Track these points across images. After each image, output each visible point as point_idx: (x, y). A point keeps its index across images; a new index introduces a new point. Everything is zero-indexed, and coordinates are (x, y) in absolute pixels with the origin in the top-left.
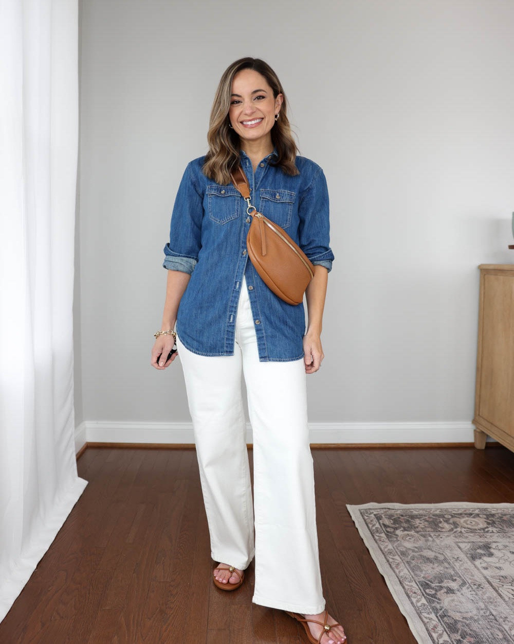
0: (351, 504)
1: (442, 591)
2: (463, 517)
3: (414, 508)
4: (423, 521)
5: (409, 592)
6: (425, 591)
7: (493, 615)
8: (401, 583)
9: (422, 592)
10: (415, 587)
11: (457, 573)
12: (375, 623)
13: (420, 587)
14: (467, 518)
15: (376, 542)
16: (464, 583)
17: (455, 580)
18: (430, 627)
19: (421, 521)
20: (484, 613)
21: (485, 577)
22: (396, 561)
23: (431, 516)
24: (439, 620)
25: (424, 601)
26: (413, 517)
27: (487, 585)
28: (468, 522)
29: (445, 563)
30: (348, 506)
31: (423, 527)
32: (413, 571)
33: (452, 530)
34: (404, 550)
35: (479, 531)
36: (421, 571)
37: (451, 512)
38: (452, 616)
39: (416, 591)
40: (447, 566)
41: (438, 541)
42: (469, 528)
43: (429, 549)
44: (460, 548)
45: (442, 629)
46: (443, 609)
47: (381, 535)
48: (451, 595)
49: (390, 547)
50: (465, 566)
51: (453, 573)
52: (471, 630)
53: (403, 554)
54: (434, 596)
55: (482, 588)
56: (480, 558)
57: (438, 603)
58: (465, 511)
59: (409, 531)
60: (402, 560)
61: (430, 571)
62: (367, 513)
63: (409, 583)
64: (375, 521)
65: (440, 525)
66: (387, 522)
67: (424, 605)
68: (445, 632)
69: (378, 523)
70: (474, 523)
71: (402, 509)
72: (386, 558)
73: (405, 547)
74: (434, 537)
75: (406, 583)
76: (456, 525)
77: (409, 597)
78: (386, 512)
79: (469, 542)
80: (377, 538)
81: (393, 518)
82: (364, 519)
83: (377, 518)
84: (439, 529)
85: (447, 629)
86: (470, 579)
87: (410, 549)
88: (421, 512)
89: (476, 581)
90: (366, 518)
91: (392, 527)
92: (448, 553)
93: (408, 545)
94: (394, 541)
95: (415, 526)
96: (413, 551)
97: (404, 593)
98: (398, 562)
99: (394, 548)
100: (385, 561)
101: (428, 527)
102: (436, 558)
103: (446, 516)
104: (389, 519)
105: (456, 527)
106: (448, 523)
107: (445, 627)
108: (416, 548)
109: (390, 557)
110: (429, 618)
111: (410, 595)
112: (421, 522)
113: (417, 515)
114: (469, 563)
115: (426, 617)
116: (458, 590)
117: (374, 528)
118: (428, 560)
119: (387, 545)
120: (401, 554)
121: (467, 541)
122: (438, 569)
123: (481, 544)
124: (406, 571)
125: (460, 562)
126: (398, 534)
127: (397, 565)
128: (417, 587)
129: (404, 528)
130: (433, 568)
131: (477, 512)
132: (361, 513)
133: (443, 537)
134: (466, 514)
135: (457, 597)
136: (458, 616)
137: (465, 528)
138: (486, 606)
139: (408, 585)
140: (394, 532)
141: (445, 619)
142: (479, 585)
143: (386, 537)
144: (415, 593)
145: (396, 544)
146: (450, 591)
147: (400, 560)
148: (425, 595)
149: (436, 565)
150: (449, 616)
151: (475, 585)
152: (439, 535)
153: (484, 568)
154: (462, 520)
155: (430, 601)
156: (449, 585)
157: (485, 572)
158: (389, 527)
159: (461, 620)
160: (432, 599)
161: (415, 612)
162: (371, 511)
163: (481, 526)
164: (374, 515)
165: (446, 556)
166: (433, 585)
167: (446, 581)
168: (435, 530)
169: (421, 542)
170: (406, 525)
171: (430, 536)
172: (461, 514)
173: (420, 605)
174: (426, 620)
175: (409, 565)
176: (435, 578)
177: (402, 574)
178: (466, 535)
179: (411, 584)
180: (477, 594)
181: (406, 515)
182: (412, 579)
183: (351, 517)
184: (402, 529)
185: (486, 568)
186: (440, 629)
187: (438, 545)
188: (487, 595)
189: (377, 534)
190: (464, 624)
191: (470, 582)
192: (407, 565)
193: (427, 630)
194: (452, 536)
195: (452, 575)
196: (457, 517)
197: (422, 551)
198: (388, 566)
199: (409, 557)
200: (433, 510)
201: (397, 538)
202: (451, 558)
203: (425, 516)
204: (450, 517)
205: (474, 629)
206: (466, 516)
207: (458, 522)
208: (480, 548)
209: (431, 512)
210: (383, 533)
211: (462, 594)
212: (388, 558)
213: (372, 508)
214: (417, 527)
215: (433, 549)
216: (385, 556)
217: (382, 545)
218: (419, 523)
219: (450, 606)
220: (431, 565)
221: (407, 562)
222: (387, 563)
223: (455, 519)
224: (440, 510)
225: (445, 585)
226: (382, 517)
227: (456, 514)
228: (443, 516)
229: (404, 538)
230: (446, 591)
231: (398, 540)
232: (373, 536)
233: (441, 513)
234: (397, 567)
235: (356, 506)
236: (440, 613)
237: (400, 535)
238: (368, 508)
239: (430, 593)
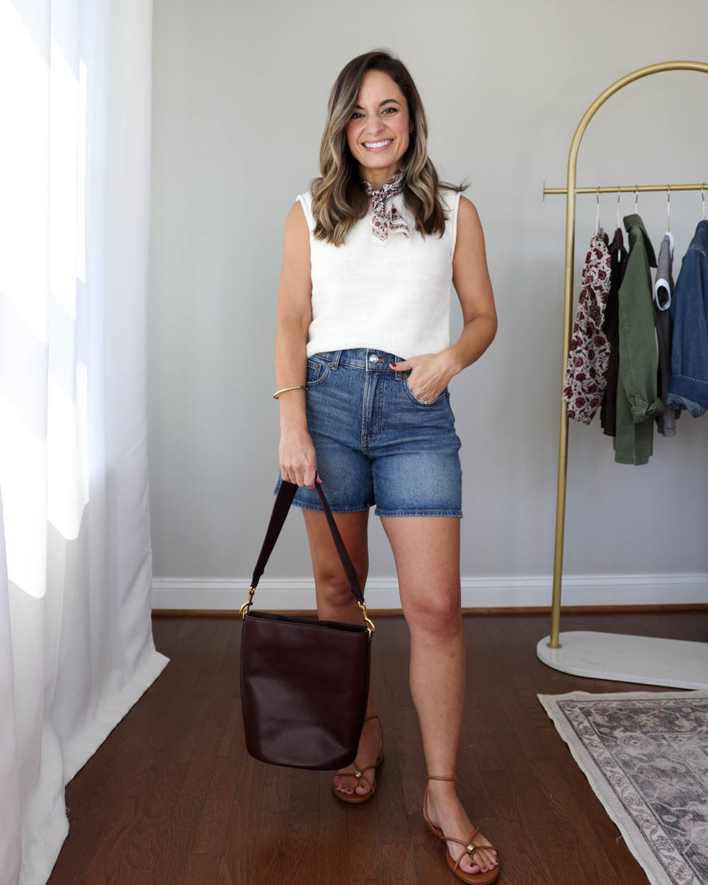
0: (544, 693)
1: (687, 818)
3: (636, 698)
4: (652, 717)
5: (638, 820)
6: (661, 818)
8: (625, 808)
10: (647, 814)
13: (654, 812)
15: (586, 748)
17: (705, 801)
18: (674, 871)
19: (648, 716)
22: (617, 775)
23: (662, 710)
24: (685, 859)
25: (661, 832)
26: (638, 712)
29: (688, 777)
30: (540, 697)
31: (652, 725)
32: (642, 790)
33: (694, 729)
34: (627, 758)
36: (655, 789)
37: (692, 703)
38: (704, 853)
39: (649, 818)
40: (692, 782)
41: (676, 746)
43: (663, 757)
45: (691, 872)
46: (690, 844)
47: (592, 737)
48: (701, 823)
49: (607, 754)
51: (700, 791)
53: (626, 764)
54: (675, 825)
57: (681, 834)
59: (633, 732)
60: (625, 774)
61: (666, 789)
62: (569, 705)
63: (637, 808)
64: (582, 718)
65: (677, 722)
66: (599, 719)
67: (662, 838)
68: (695, 878)
69: (586, 720)
71: (619, 701)
72: (602, 772)
73: (630, 756)
74: (669, 740)
75: (633, 807)
76: (699, 722)
77: (639, 826)
78: (595, 705)
80: (587, 741)
81: (607, 714)
82: (565, 714)
83: (584, 713)
84: (676, 729)
85: (698, 873)
87: (635, 757)
88: (647, 704)
90: (568, 713)
91: (608, 727)
92: (692, 764)
93: (633, 751)
94: (613, 747)
95: (642, 724)
96: (641, 760)
97: (631, 820)
98: (619, 775)
99: (612, 755)
100: (601, 775)
101: (659, 726)
102: (675, 771)
103: (684, 710)
104: (601, 715)
105: (701, 726)
106: (688, 720)
107: (694, 868)
108: (645, 755)
109: (607, 769)
110: (670, 857)
111: (640, 824)
112: (649, 719)
113: (641, 709)
115: (666, 857)
118: (663, 773)
119: (602, 753)
120: (624, 765)
122: (678, 786)
124: (631, 790)
126: (617, 736)
127: (619, 780)
128: (649, 812)
129: (625, 727)
130: (671, 785)
132: (560, 707)
133: (683, 739)
139: (636, 810)
140: (610, 733)
141: (694, 857)
143: (599, 741)
144: (647, 821)
145: (615, 751)
146: (698, 817)
147: (622, 773)
148: (661, 822)
149: (675, 780)
150: (700, 854)
152: (677, 737)
155: (671, 833)
156: (695, 808)
158: (603, 726)
160: (672, 829)
161: (649, 850)
162: (574, 704)
164: (580, 709)
165: (688, 766)
166: (673, 809)
167: (691, 803)
168: (671, 730)
169: (652, 748)
170: (626, 723)
171: (664, 738)
172: (705, 707)
173: (657, 838)
174: (666, 861)
175: (638, 783)
176: (675, 798)
177: (626, 794)
179: (639, 808)
181: (626, 710)
182: (642, 801)
183: (546, 712)
184: (622, 729)
186: (688, 873)
187: (676, 752)
189: (587, 736)
192: (632, 781)
193: (670, 876)
194: (695, 739)
195: (699, 795)
196: (701, 711)
197: (653, 760)
198: (606, 782)
199: (636, 770)
200: (664, 701)
201: (616, 742)
202: (696, 770)
203: (654, 709)
204: (690, 710)
207: (702, 718)
209: (662, 704)
210: (595, 736)
212: (605, 771)
213: (575, 699)
214: (644, 726)
215: (669, 757)
216: (600, 768)
217: (594, 752)
218: (647, 720)
219: (701, 840)
220: (669, 779)
221: (634, 776)
222: (604, 778)
223: (699, 714)
224: (674, 701)
225: (691, 809)
226: (591, 713)
227: (698, 706)
228: (679, 710)
229: (626, 742)
230: (692, 817)
231: (617, 745)
232: (581, 739)
233: (676, 706)
234: (618, 784)
235: (552, 696)
236: (687, 849)
237: (619, 738)
238: (570, 699)
239: (670, 821)
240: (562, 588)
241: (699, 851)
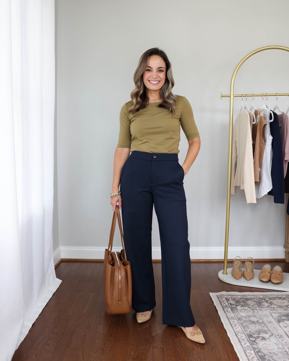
0: (212, 292)
1: (259, 339)
2: (276, 299)
3: (248, 294)
4: (253, 301)
5: (240, 340)
6: (249, 339)
7: (286, 352)
8: (236, 335)
9: (248, 340)
11: (269, 330)
12: (221, 356)
13: (247, 337)
14: (278, 300)
15: (225, 313)
16: (272, 335)
17: (267, 333)
18: (250, 358)
20: (282, 350)
21: (285, 332)
23: (258, 299)
24: (255, 354)
25: (248, 344)
26: (247, 299)
27: (285, 336)
28: (279, 302)
29: (263, 324)
30: (211, 294)
31: (253, 305)
32: (244, 329)
33: (269, 306)
34: (240, 317)
35: (284, 307)
36: (249, 328)
37: (269, 297)
38: (263, 352)
39: (244, 339)
40: (264, 326)
41: (260, 312)
42: (278, 306)
43: (254, 317)
44: (272, 316)
45: (257, 358)
46: (259, 349)
47: (228, 309)
48: (264, 341)
49: (233, 315)
50: (274, 325)
51: (266, 329)
52: (273, 359)
53: (239, 319)
54: (255, 342)
55: (282, 337)
56: (283, 322)
57: (256, 345)
58: (277, 296)
59: (244, 307)
61: (253, 328)
62: (221, 297)
63: (241, 335)
64: (225, 301)
65: (263, 304)
66: (232, 302)
67: (248, 346)
69: (227, 303)
70: (282, 302)
71: (241, 295)
73: (241, 316)
74: (258, 310)
75: (239, 335)
77: (240, 342)
78: (232, 297)
79: (278, 313)
80: (226, 310)
81: (236, 300)
82: (219, 300)
83: (226, 300)
84: (262, 306)
85: (259, 359)
86: (276, 332)
87: (243, 317)
88: (252, 297)
89: (279, 334)
90: (220, 299)
91: (235, 305)
92: (265, 319)
93: (243, 314)
94: (235, 312)
96: (246, 318)
97: (237, 340)
98: (236, 323)
99: (234, 316)
100: (229, 323)
101: (255, 305)
102: (258, 322)
103: (266, 299)
104: (233, 300)
105: (272, 305)
106: (267, 303)
107: (258, 357)
108: (247, 316)
109: (232, 321)
110: (250, 353)
111: (241, 341)
113: (249, 299)
114: (277, 324)
116: (268, 339)
117: (224, 305)
118: (253, 322)
119: (231, 314)
120: (238, 319)
121: (277, 312)
122: (258, 327)
123: (285, 314)
124: (240, 328)
125: (271, 324)
127: (235, 325)
128: (245, 337)
130: (255, 327)
131: (284, 296)
132: (218, 297)
133: (264, 310)
134: (278, 298)
135: (267, 342)
136: (266, 352)
137: (276, 305)
138: (283, 347)
140: (235, 307)
141: (259, 353)
142: (281, 336)
143: (231, 310)
144: (244, 340)
145: (236, 314)
146: (264, 339)
147: (237, 323)
149: (257, 325)
151: (278, 336)
152: (261, 309)
153: (284, 327)
154: (275, 301)
155: (252, 344)
156: (263, 336)
157: (285, 329)
158: (233, 305)
159: (268, 354)
161: (243, 350)
162: (224, 296)
163: (286, 304)
164: (225, 298)
166: (254, 336)
167: (262, 333)
168: (259, 306)
169: (250, 313)
170: (242, 304)
171: (256, 310)
172: (275, 298)
173: (246, 346)
174: (248, 354)
175: (242, 325)
176: (256, 332)
177: (237, 330)
178: (277, 309)
180: (279, 341)
181: (243, 299)
182: (243, 332)
183: (212, 299)
184: (241, 306)
185: (286, 327)
186: (256, 358)
187: (260, 315)
188: (284, 341)
189: (226, 308)
190: (269, 356)
191: (275, 334)
192: (240, 325)
193: (248, 359)
194: (268, 310)
195: (266, 331)
197: (250, 318)
198: (230, 325)
199: (243, 321)
200: (259, 296)
201: (237, 311)
202: (266, 322)
203: (254, 299)
204: (268, 299)
205: (275, 358)
206: (277, 299)
207: (273, 302)
208: (284, 316)
210: (230, 308)
211: (270, 341)
212: (230, 321)
213: (224, 294)
214: (249, 305)
215: (257, 317)
216: (229, 320)
217: (228, 314)
218: (251, 303)
219: (263, 347)
220: (255, 325)
221: (241, 323)
222: (230, 324)
223: (271, 301)
224: (263, 296)
225: (261, 336)
226: (229, 300)
227: (272, 298)
228: (264, 299)
229: (241, 311)
230: (261, 339)
231: (237, 312)
232: (223, 309)
233: (263, 297)
234: (235, 326)
235: (215, 293)
236: (257, 350)
237: (239, 309)
238: (222, 294)
239: (252, 340)
240: (228, 252)
241: (261, 351)
